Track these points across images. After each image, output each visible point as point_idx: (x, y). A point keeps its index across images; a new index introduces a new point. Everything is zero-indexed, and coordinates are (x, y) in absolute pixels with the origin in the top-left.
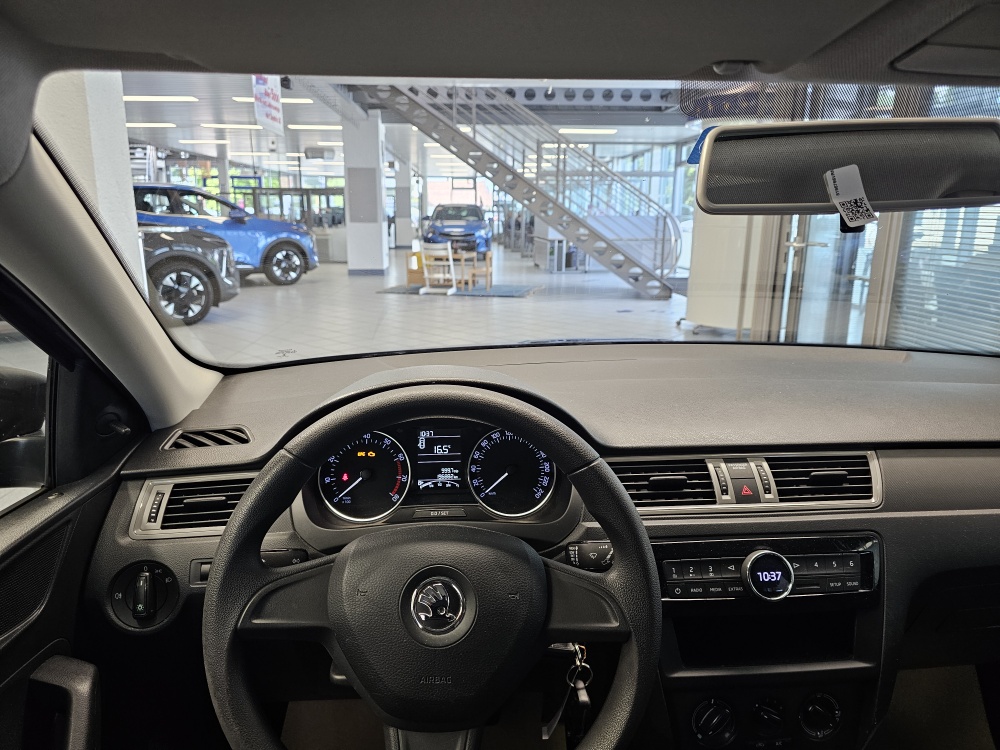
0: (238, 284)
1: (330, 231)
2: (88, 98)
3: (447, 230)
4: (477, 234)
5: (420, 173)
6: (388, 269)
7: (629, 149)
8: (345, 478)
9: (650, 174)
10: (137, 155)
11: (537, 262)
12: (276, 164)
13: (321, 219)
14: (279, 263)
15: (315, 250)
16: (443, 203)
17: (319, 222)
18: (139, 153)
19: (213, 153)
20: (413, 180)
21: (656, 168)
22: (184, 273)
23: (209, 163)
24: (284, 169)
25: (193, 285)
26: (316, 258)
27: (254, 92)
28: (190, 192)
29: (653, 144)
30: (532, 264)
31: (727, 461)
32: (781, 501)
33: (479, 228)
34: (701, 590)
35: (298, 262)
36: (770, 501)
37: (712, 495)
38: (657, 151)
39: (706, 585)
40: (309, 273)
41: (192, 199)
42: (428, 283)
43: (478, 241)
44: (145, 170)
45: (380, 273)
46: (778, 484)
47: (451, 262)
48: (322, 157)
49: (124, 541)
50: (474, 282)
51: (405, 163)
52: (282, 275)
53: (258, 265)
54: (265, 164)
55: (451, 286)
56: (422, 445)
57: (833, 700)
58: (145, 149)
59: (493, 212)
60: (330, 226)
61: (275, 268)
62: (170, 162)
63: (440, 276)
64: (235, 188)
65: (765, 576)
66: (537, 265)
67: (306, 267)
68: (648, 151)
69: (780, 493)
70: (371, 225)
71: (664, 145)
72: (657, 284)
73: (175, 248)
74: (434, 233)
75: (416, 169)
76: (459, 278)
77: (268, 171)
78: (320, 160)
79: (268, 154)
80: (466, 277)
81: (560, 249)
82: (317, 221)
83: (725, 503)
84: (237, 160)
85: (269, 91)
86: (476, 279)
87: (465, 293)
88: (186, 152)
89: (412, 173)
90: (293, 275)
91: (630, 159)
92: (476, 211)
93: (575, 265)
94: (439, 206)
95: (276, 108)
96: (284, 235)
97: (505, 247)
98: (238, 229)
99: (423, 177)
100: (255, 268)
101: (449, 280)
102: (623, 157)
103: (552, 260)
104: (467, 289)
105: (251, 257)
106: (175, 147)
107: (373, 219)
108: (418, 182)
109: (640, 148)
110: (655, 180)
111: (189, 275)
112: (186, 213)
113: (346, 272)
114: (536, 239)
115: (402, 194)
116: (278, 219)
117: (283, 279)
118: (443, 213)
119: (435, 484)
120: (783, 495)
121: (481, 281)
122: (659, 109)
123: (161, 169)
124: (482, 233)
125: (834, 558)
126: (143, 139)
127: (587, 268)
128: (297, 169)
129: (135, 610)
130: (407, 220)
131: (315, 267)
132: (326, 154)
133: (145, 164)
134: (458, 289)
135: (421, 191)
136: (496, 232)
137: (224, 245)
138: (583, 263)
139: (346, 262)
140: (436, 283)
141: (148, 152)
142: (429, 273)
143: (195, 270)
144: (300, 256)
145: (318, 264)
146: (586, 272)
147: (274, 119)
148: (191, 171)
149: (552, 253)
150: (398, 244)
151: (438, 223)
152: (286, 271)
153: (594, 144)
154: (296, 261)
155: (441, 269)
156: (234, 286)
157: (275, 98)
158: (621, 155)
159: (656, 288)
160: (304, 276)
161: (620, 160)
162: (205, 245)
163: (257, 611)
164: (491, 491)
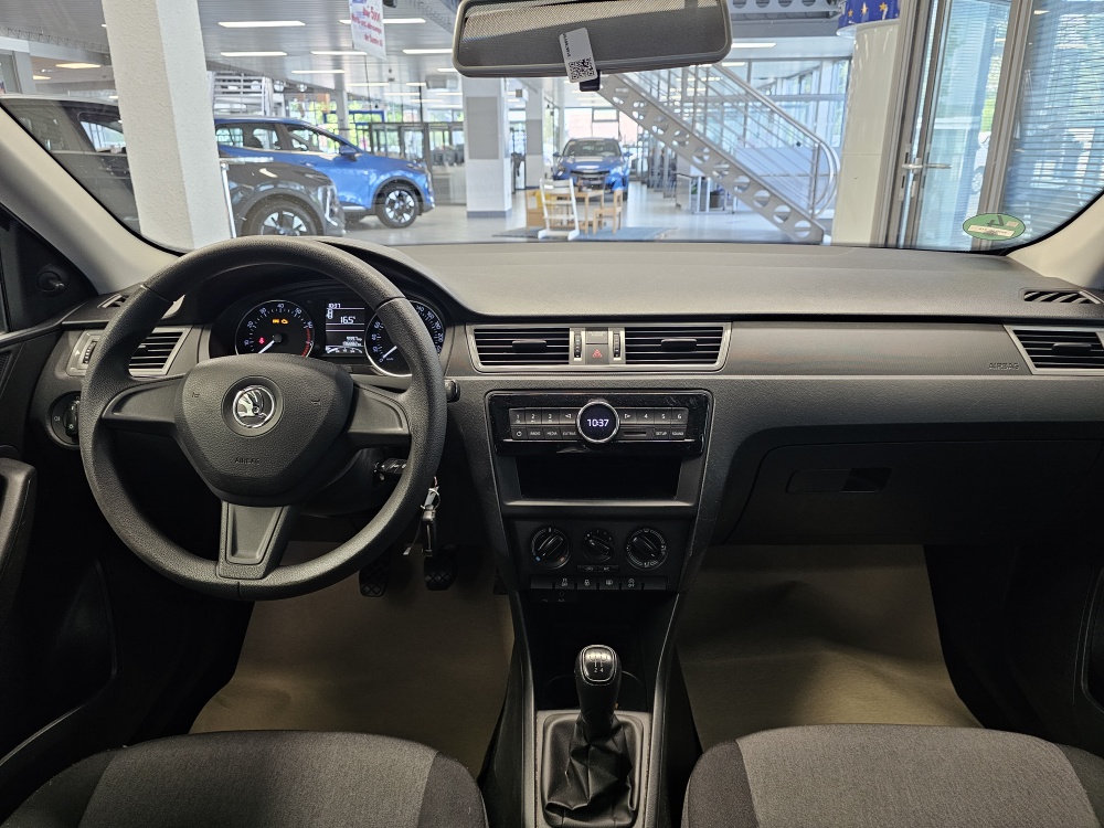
0: (343, 226)
1: (451, 170)
2: (161, 22)
3: (579, 167)
4: (613, 172)
5: (555, 103)
6: (510, 210)
7: (796, 67)
8: (262, 341)
9: (818, 98)
10: (253, 89)
11: (679, 203)
12: (398, 95)
13: (441, 158)
14: (392, 203)
15: (430, 190)
16: (576, 137)
17: (440, 160)
18: (255, 87)
19: (331, 84)
20: (547, 112)
21: (825, 90)
22: (285, 213)
23: (327, 96)
24: (407, 101)
25: (295, 226)
26: (432, 199)
27: (351, 11)
28: (301, 127)
29: (822, 59)
30: (673, 204)
31: (588, 329)
32: (627, 363)
33: (617, 164)
34: (538, 433)
35: (412, 204)
36: (619, 362)
37: (567, 357)
38: (827, 67)
39: (543, 429)
40: (424, 214)
41: (305, 134)
42: (548, 225)
43: (613, 179)
44: (259, 105)
45: (501, 215)
46: (627, 349)
47: (574, 201)
48: (445, 87)
49: (61, 375)
50: (600, 223)
51: (536, 91)
52: (395, 217)
53: (369, 207)
54: (388, 96)
55: (574, 228)
56: (330, 316)
57: (659, 536)
58: (260, 81)
59: (638, 147)
60: (451, 165)
61: (388, 210)
62: (289, 95)
63: (564, 217)
64: (357, 124)
65: (594, 423)
66: (678, 206)
67: (421, 208)
68: (817, 68)
69: (628, 357)
70: (494, 162)
71: (835, 60)
72: (807, 224)
73: (280, 186)
74: (564, 171)
75: (551, 100)
76: (583, 219)
77: (391, 104)
78: (442, 90)
79: (388, 84)
80: (590, 219)
81: (704, 185)
82: (437, 159)
83: (576, 363)
84: (356, 92)
85: (369, 10)
86: (603, 220)
87: (588, 237)
88: (304, 84)
89: (545, 104)
90: (407, 217)
91: (796, 79)
92: (612, 146)
93: (722, 205)
94: (571, 141)
95: (376, 29)
96: (398, 174)
97: (648, 187)
98: (349, 167)
99: (558, 108)
100: (367, 209)
101: (573, 221)
102: (788, 78)
103: (694, 200)
104: (590, 232)
105: (363, 198)
106: (290, 78)
107: (495, 156)
108: (552, 114)
109: (809, 65)
110: (823, 104)
111: (291, 215)
112: (296, 149)
113: (466, 214)
114: (678, 176)
115: (534, 127)
116: (397, 157)
117: (396, 221)
118: (577, 148)
119: (341, 350)
120: (630, 358)
121: (609, 223)
122: (826, 15)
123: (280, 104)
124: (619, 170)
125: (663, 411)
126: (255, 69)
127: (735, 209)
128: (418, 101)
129: (67, 428)
130: (539, 157)
131: (431, 208)
132: (448, 83)
133: (260, 98)
134: (581, 231)
135: (556, 124)
136: (639, 170)
137: (328, 182)
138: (731, 204)
139: (465, 205)
140: (559, 224)
141: (263, 83)
142: (550, 213)
143: (297, 209)
144: (414, 196)
145: (433, 206)
146: (733, 213)
147: (374, 41)
148: (312, 106)
149: (694, 192)
150: (528, 185)
151: (570, 161)
152: (400, 213)
153: (750, 61)
154: (410, 201)
155: (565, 208)
156: (338, 228)
157: (376, 17)
158: (787, 75)
159: (805, 229)
160: (418, 218)
161: (785, 81)
162: (307, 183)
163: (118, 407)
164: (388, 356)
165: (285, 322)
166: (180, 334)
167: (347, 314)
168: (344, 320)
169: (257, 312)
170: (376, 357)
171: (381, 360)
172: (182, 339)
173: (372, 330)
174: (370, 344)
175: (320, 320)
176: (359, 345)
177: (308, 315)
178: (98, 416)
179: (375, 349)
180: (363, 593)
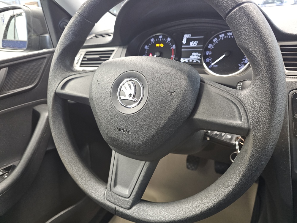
56: (184, 42)
119: (189, 60)
163: (63, 87)
164: (215, 64)
165: (162, 45)
166: (113, 51)
167: (194, 40)
168: (192, 44)
169: (149, 41)
170: (208, 64)
171: (210, 66)
172: (114, 53)
173: (207, 49)
174: (205, 57)
175: (179, 44)
176: (199, 58)
177: (173, 42)
178: (54, 92)
179: (208, 60)
180: (188, 168)
